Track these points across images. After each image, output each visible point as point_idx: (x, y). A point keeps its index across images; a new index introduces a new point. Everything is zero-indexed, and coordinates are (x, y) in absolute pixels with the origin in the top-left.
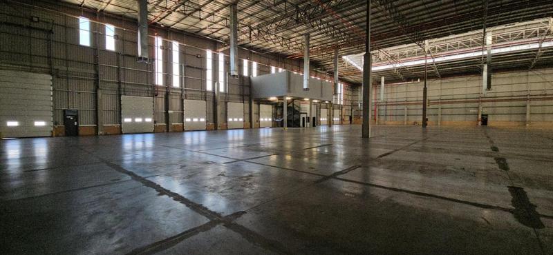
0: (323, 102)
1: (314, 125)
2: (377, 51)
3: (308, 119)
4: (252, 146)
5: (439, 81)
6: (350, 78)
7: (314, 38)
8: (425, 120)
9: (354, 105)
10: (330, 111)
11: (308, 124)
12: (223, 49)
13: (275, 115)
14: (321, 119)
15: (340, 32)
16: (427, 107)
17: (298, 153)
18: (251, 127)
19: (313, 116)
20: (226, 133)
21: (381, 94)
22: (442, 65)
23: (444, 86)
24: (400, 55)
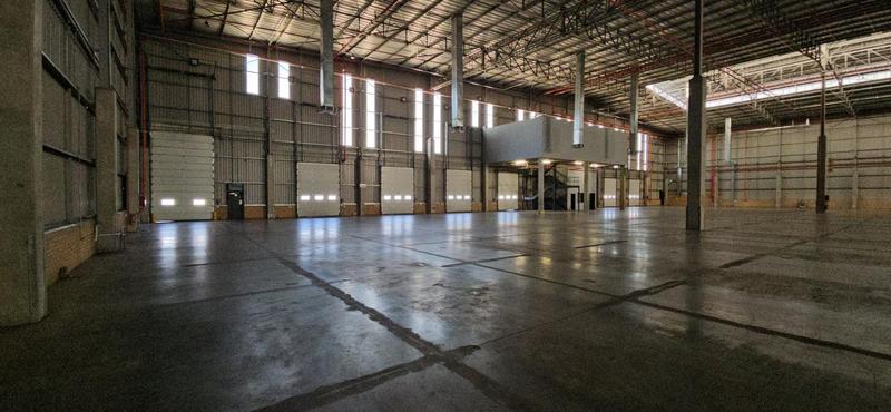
0: (609, 167)
1: (592, 207)
2: (717, 72)
3: (582, 196)
4: (485, 239)
5: (855, 123)
6: (661, 123)
7: (593, 57)
8: (823, 199)
9: (668, 171)
10: (622, 182)
11: (582, 204)
12: (439, 87)
13: (523, 191)
14: (605, 197)
15: (642, 43)
16: (827, 174)
17: (563, 255)
18: (484, 209)
19: (590, 191)
20: (444, 219)
21: (726, 149)
22: (858, 92)
23: (865, 132)
24: (767, 76)
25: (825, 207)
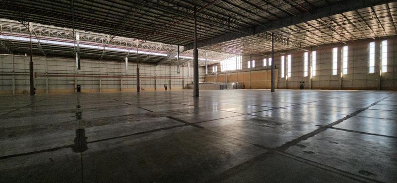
8: (33, 89)
16: (34, 79)
22: (47, 46)
23: (50, 63)
25: (34, 93)
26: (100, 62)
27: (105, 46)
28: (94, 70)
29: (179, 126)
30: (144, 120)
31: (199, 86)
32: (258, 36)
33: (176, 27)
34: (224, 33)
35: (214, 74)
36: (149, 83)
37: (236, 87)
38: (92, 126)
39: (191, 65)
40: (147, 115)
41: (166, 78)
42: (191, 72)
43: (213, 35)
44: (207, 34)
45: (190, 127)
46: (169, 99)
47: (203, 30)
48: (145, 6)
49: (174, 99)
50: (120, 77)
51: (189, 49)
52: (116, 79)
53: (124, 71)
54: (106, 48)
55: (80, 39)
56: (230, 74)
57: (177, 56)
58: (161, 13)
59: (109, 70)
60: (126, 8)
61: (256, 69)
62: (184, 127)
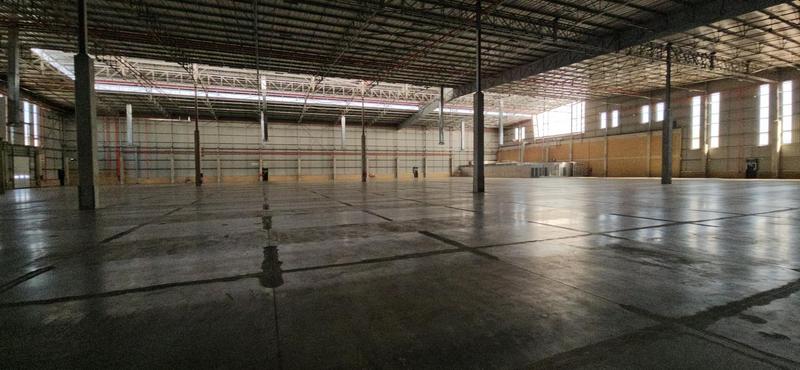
2: (113, 58)
5: (216, 124)
8: (199, 176)
9: (65, 150)
16: (201, 158)
21: (128, 133)
22: (217, 103)
23: (223, 132)
24: (157, 75)
25: (201, 182)
26: (299, 127)
27: (308, 97)
28: (289, 141)
29: (445, 252)
30: (376, 237)
31: (485, 168)
32: (629, 53)
33: (437, 50)
34: (543, 54)
35: (518, 144)
36: (384, 164)
37: (570, 173)
38: (289, 243)
39: (467, 127)
40: (382, 226)
41: (416, 155)
42: (467, 142)
43: (518, 59)
44: (503, 60)
45: (466, 254)
46: (422, 196)
47: (495, 51)
48: (378, 14)
49: (431, 196)
50: (331, 153)
51: (464, 94)
52: (326, 157)
53: (338, 142)
54: (309, 101)
55: (269, 87)
56: (555, 144)
57: (438, 110)
58: (408, 24)
59: (313, 141)
60: (343, 22)
61: (620, 131)
62: (457, 255)
